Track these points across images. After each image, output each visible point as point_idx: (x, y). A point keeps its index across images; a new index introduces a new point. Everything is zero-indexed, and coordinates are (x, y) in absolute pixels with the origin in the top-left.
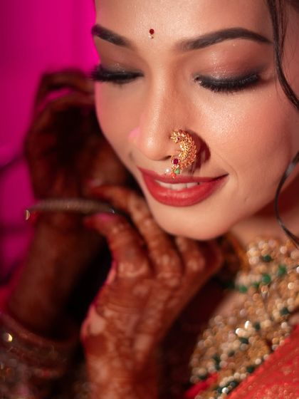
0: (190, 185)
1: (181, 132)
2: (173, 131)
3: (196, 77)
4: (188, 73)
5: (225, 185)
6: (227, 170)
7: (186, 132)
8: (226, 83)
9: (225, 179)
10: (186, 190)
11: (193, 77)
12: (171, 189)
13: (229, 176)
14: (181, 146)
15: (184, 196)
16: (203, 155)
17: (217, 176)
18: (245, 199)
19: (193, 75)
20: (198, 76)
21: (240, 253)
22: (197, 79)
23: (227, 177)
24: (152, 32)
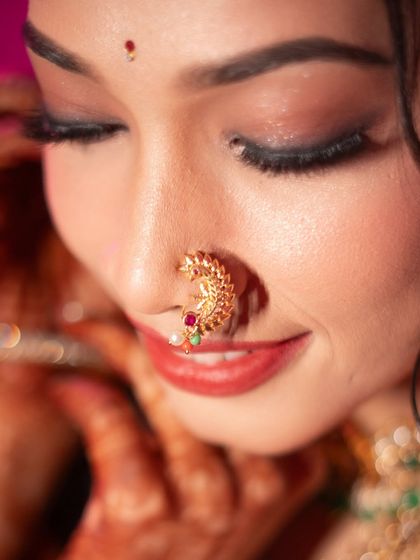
0: (231, 355)
1: (202, 255)
2: (186, 254)
3: (232, 138)
4: (214, 130)
5: (305, 351)
6: (307, 324)
7: (213, 256)
8: (292, 155)
9: (305, 341)
10: (224, 365)
11: (227, 137)
12: (192, 362)
13: (314, 334)
14: (202, 287)
15: (219, 376)
16: (254, 298)
17: (287, 335)
18: (351, 378)
19: (225, 133)
20: (236, 136)
21: (359, 448)
22: (236, 141)
23: (310, 337)
24: (130, 46)
